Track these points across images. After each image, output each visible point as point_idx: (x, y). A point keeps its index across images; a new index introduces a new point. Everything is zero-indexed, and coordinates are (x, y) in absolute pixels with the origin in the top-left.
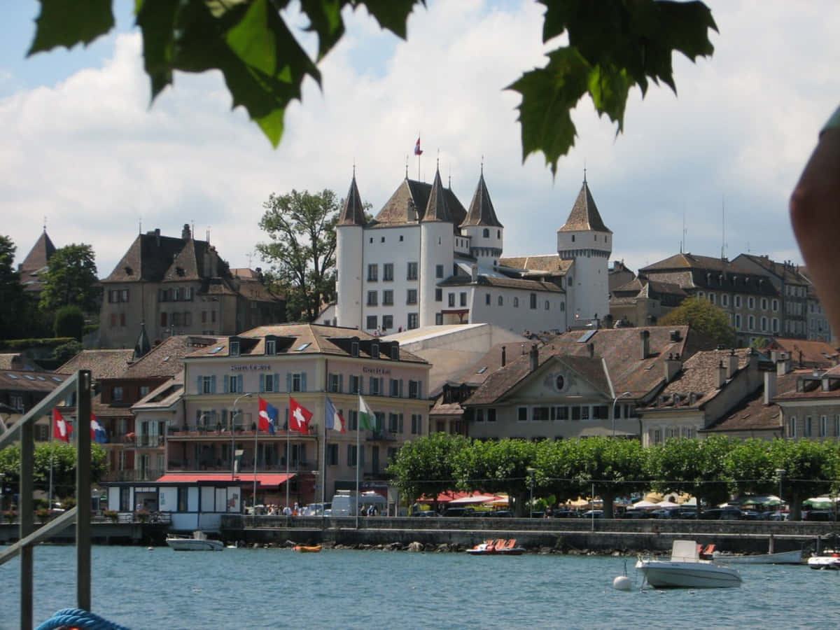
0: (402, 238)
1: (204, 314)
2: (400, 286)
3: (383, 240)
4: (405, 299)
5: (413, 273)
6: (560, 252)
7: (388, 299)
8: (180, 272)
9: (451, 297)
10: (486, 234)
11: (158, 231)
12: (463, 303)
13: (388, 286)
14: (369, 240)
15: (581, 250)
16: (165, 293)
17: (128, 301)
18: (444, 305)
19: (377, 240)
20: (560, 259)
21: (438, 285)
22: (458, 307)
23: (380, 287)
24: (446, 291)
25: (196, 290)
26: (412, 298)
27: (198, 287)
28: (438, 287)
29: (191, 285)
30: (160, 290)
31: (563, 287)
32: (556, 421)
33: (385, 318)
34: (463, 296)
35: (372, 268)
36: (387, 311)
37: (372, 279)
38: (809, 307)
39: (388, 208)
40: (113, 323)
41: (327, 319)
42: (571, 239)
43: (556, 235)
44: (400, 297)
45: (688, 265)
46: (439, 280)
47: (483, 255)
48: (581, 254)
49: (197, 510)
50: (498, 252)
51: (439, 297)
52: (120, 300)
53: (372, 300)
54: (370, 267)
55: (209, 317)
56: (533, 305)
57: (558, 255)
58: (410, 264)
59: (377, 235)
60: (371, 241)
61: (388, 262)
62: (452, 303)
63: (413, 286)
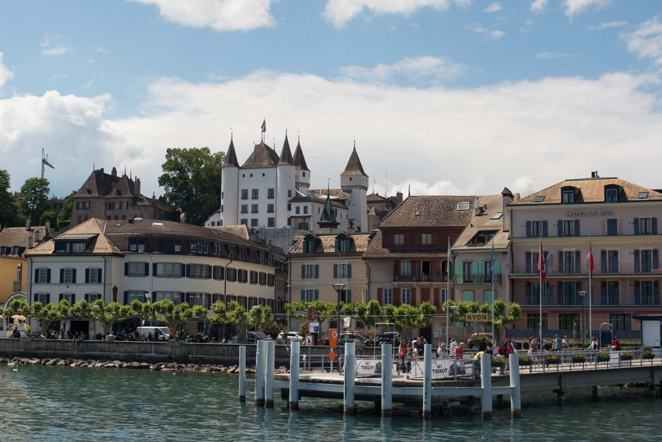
0: (264, 175)
1: (135, 217)
2: (263, 202)
3: (251, 175)
4: (266, 209)
5: (271, 194)
6: (342, 187)
7: (255, 209)
8: (119, 192)
9: (298, 209)
10: (304, 175)
11: (102, 169)
12: (305, 212)
13: (255, 202)
14: (242, 176)
15: (356, 186)
16: (110, 204)
17: (89, 208)
18: (293, 213)
19: (248, 175)
20: (342, 191)
21: (289, 201)
22: (302, 214)
23: (250, 202)
24: (294, 205)
25: (130, 204)
26: (271, 209)
27: (131, 201)
28: (289, 203)
29: (128, 200)
30: (106, 203)
31: (346, 205)
33: (252, 220)
34: (306, 208)
35: (245, 192)
36: (254, 216)
37: (245, 197)
39: (253, 157)
41: (213, 221)
42: (349, 179)
43: (340, 177)
44: (263, 208)
46: (290, 199)
47: (302, 186)
48: (355, 188)
50: (308, 185)
51: (289, 208)
52: (84, 208)
53: (244, 210)
54: (243, 191)
57: (340, 188)
58: (269, 190)
59: (247, 172)
60: (244, 176)
61: (255, 188)
62: (298, 211)
63: (271, 201)
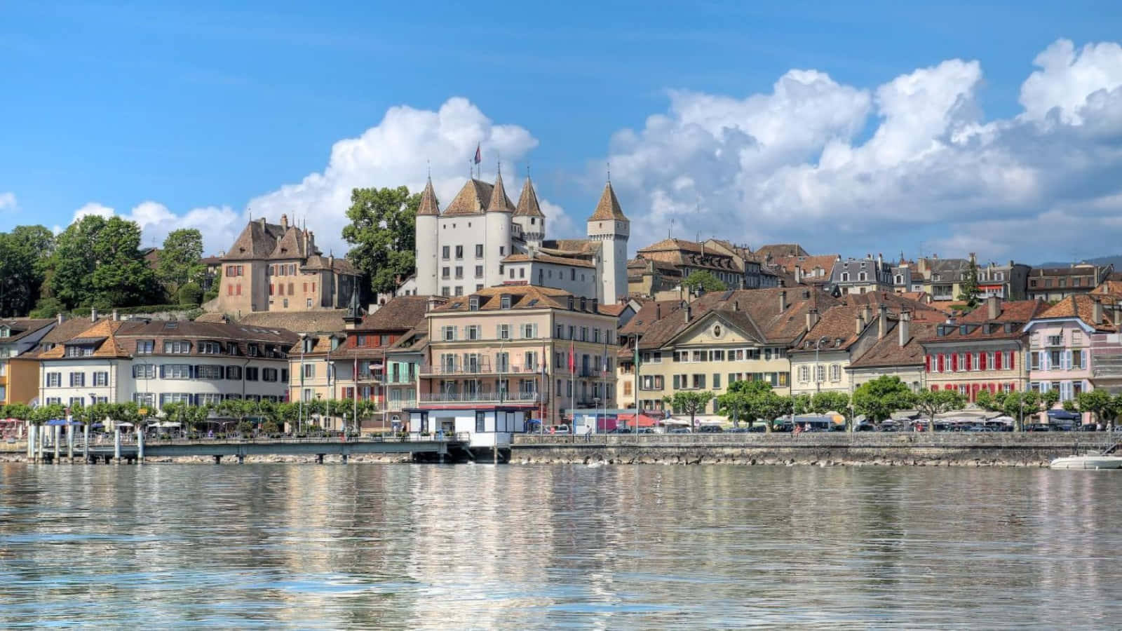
0: (470, 224)
1: (305, 285)
2: (469, 262)
3: (454, 226)
4: (473, 272)
5: (480, 251)
7: (459, 271)
8: (284, 251)
9: (512, 271)
10: (533, 221)
11: (264, 218)
12: (522, 275)
13: (459, 263)
14: (443, 227)
16: (272, 268)
18: (506, 277)
19: (449, 226)
21: (501, 263)
22: (517, 278)
23: (453, 263)
24: (507, 268)
25: (298, 266)
26: (479, 272)
27: (299, 264)
28: (501, 265)
29: (295, 262)
30: (267, 266)
32: (714, 361)
33: (457, 288)
34: (522, 271)
35: (446, 250)
36: (458, 283)
37: (446, 255)
38: (761, 281)
39: (457, 201)
40: (230, 293)
41: (407, 289)
44: (469, 272)
45: (675, 246)
46: (502, 259)
47: (530, 238)
49: (494, 430)
51: (502, 272)
53: (446, 272)
54: (444, 247)
55: (310, 287)
56: (573, 278)
58: (477, 246)
59: (449, 222)
60: (445, 226)
61: (459, 244)
62: (512, 275)
63: (480, 262)
